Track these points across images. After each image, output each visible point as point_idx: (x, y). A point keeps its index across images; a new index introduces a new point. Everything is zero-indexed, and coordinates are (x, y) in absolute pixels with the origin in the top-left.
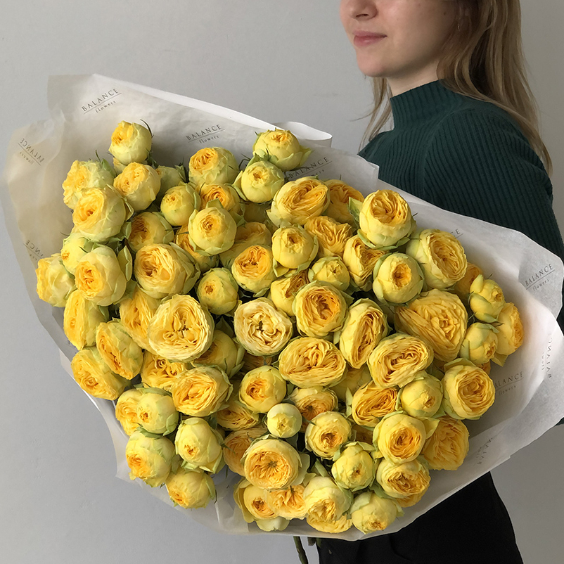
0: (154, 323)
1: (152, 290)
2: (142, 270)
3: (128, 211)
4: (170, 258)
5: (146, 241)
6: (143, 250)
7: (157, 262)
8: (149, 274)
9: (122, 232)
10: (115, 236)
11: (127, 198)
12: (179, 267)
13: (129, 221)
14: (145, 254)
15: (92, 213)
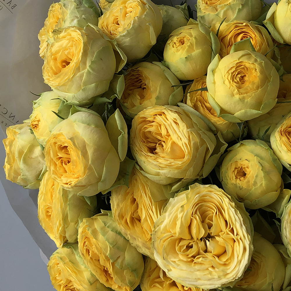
0: (162, 226)
1: (158, 174)
2: (141, 144)
3: (118, 59)
4: (183, 127)
5: (146, 102)
6: (141, 114)
7: (164, 132)
8: (152, 150)
9: (111, 90)
10: (102, 96)
11: (117, 40)
12: (198, 140)
13: (121, 73)
14: (145, 121)
15: (68, 63)
